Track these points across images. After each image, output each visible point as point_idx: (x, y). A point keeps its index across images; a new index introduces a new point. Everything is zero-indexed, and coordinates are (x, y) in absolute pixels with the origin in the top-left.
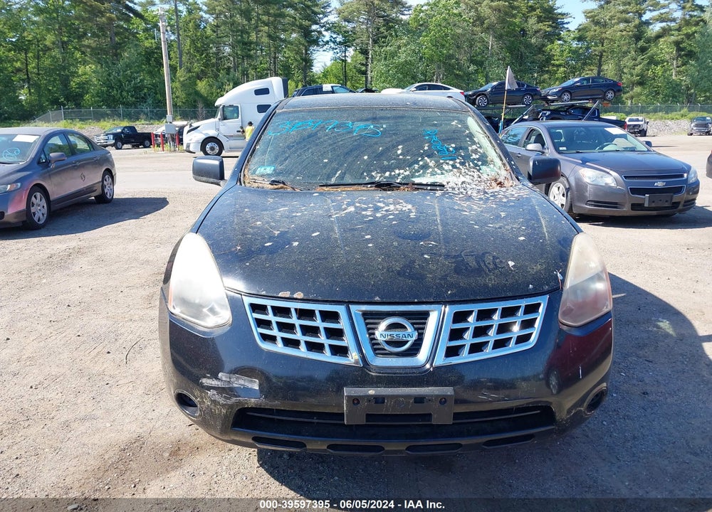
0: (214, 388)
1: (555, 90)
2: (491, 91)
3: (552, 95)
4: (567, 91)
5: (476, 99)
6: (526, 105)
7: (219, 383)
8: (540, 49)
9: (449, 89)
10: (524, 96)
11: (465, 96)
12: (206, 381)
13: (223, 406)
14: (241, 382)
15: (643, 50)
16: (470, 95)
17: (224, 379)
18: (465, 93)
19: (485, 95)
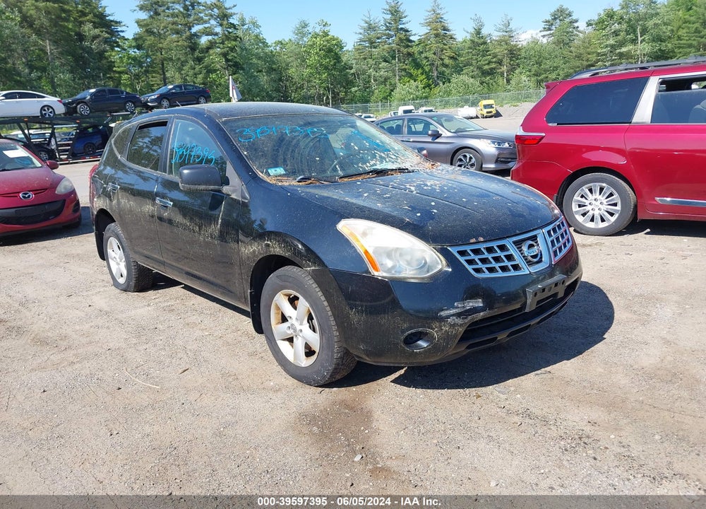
0: (453, 315)
1: (153, 97)
2: (91, 98)
3: (152, 101)
4: (165, 98)
5: (76, 107)
6: (131, 112)
7: (457, 310)
8: (101, 55)
9: (44, 97)
10: (126, 103)
11: (64, 104)
12: (443, 314)
13: (461, 325)
14: (471, 304)
15: (199, 60)
16: (69, 103)
17: (460, 306)
18: (63, 101)
19: (85, 103)
